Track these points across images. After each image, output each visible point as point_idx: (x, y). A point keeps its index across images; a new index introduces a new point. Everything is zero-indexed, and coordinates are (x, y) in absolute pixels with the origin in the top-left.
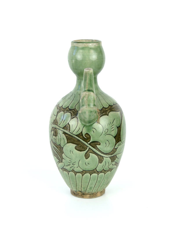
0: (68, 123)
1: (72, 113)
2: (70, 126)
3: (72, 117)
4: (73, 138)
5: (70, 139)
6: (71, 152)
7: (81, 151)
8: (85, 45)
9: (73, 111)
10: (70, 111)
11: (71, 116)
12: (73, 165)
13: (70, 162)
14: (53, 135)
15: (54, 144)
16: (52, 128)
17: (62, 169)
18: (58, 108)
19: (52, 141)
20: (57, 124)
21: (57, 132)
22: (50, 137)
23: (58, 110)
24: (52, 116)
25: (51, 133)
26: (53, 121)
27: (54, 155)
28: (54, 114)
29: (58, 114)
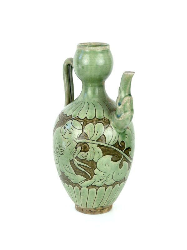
0: (102, 134)
1: (103, 122)
2: (105, 137)
3: (106, 127)
4: (110, 149)
5: (106, 151)
6: (107, 165)
7: (116, 161)
8: (103, 48)
9: (104, 120)
10: (100, 121)
11: (104, 126)
12: (106, 179)
13: (103, 176)
14: (81, 151)
15: (81, 161)
16: (77, 143)
17: (87, 187)
18: (80, 121)
19: (77, 159)
20: (87, 138)
21: (88, 147)
22: (72, 154)
23: (81, 122)
24: (72, 131)
25: (76, 150)
26: (78, 136)
27: (77, 174)
28: (77, 128)
29: (83, 128)
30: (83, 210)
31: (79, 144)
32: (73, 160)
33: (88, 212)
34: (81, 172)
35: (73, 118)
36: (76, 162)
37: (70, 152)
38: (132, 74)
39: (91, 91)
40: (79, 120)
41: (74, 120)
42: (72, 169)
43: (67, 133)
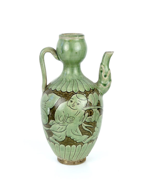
0: (98, 100)
1: (96, 91)
6: (100, 122)
10: (94, 91)
11: (97, 94)
12: (98, 133)
13: (98, 131)
14: (88, 116)
15: (88, 123)
16: (85, 111)
17: (87, 143)
18: (83, 93)
19: (85, 123)
20: (91, 105)
21: (92, 112)
22: (82, 120)
23: (84, 95)
24: (79, 102)
25: (85, 116)
26: (85, 106)
27: (83, 135)
28: (83, 99)
29: (87, 99)
30: (75, 162)
31: (86, 111)
32: (81, 125)
33: (79, 163)
34: (87, 132)
35: (76, 92)
36: (84, 125)
37: (80, 118)
38: (111, 53)
39: (77, 71)
40: (81, 93)
41: (77, 94)
42: (80, 132)
43: (75, 105)
